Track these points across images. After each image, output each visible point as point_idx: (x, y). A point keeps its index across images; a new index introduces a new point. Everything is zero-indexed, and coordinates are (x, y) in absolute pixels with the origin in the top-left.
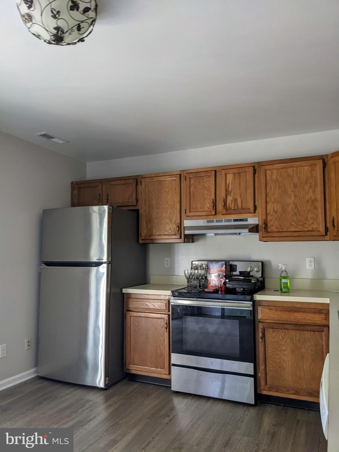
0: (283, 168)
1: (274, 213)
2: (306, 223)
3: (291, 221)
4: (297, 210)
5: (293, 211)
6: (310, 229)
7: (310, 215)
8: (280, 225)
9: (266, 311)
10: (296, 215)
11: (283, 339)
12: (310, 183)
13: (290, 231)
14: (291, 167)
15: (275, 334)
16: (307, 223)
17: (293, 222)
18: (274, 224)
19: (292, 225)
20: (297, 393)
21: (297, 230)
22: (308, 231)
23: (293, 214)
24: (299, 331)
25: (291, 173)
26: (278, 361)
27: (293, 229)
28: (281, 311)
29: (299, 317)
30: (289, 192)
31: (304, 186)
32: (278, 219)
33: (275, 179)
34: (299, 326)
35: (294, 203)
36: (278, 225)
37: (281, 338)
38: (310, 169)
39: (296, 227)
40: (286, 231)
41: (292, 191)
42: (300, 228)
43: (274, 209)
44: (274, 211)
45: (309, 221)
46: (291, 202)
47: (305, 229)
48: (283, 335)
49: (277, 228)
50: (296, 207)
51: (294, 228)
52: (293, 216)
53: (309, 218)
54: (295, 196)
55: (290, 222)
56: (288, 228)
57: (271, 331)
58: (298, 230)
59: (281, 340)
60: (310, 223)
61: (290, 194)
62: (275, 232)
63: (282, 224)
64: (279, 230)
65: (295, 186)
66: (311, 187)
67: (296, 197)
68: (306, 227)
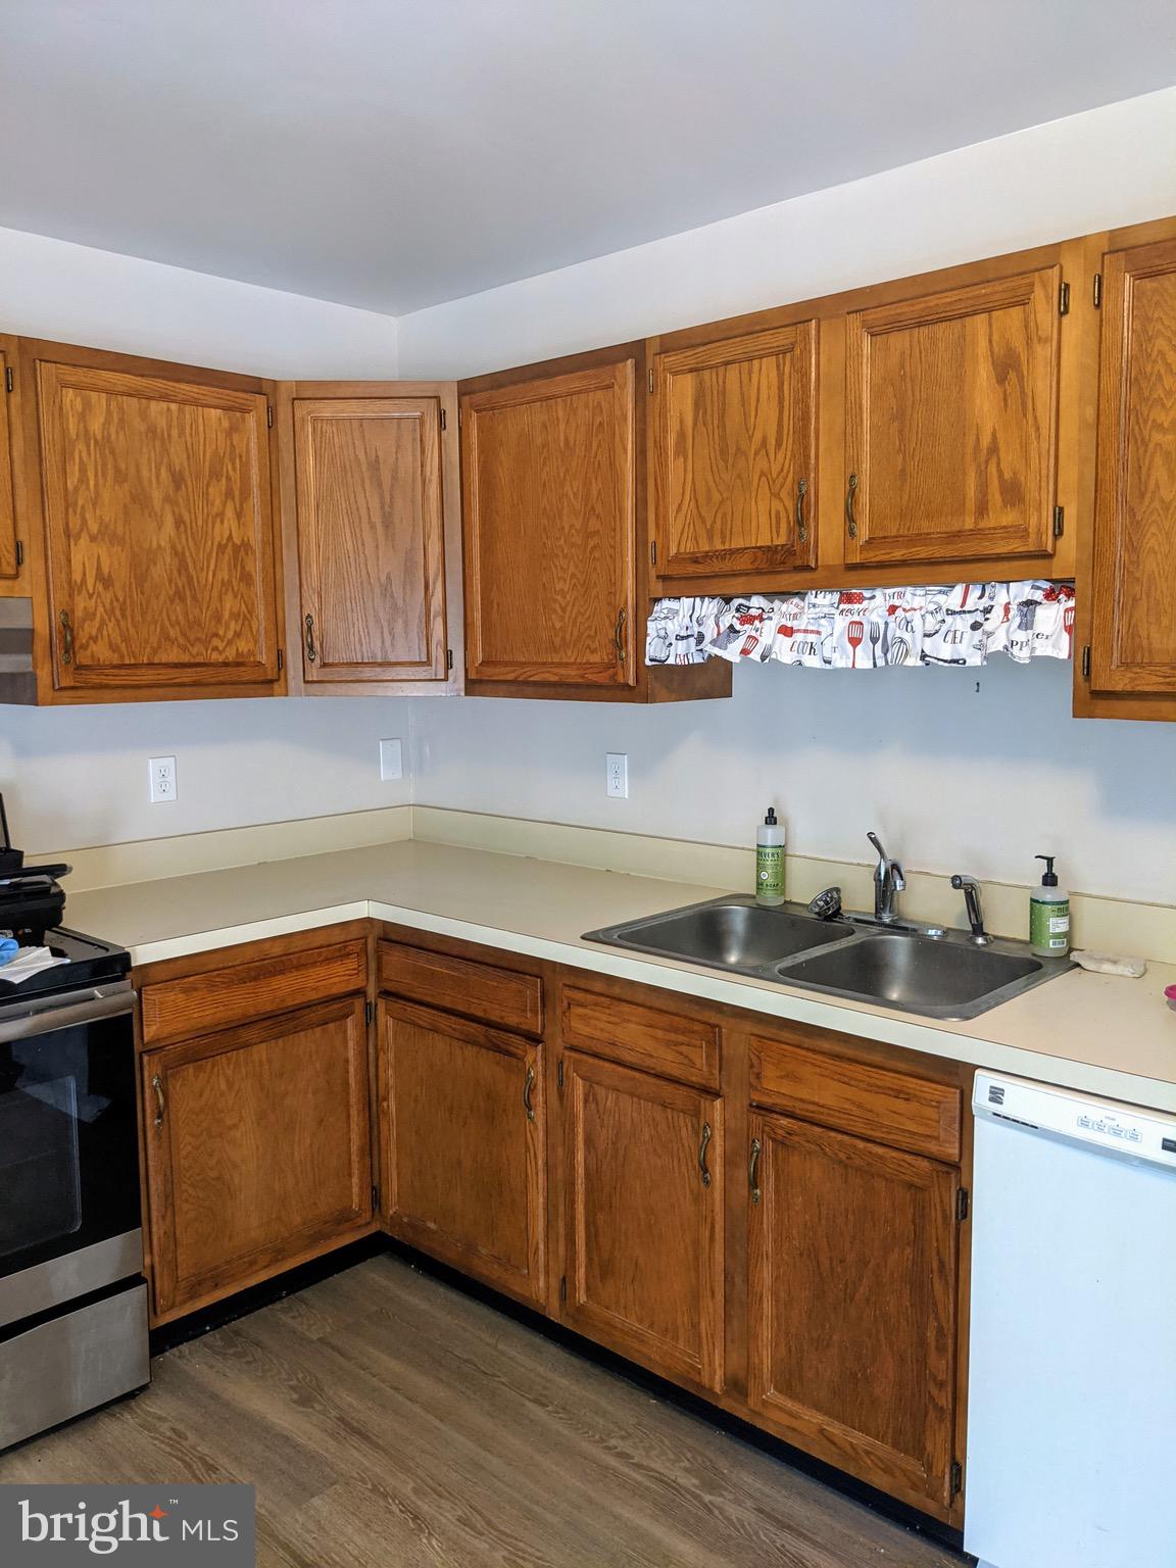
0: (130, 395)
1: (100, 587)
2: (216, 635)
3: (167, 623)
4: (184, 579)
5: (170, 581)
6: (230, 654)
7: (229, 603)
8: (126, 640)
9: (174, 997)
10: (183, 599)
11: (230, 1085)
12: (228, 478)
13: (167, 665)
14: (165, 397)
15: (203, 1076)
16: (221, 633)
17: (173, 626)
18: (100, 630)
19: (168, 638)
20: (279, 1254)
21: (185, 658)
22: (226, 664)
23: (171, 593)
24: (280, 1041)
25: (162, 423)
26: (213, 1174)
27: (173, 655)
28: (229, 985)
29: (285, 989)
30: (157, 502)
31: (208, 485)
32: (118, 612)
33: (99, 437)
34: (284, 1020)
35: (173, 547)
36: (117, 638)
37: (223, 1087)
38: (226, 424)
39: (184, 649)
40: (150, 665)
41: (167, 499)
42: (197, 652)
43: (99, 568)
44: (99, 576)
45: (227, 627)
46: (163, 544)
47: (215, 657)
48: (229, 1072)
49: (113, 648)
50: (183, 567)
51: (175, 650)
52: (172, 602)
53: (226, 615)
54: (179, 522)
55: (162, 629)
56: (155, 651)
57: (191, 1070)
58: (192, 661)
59: (222, 1094)
60: (230, 634)
61: (158, 510)
62: (105, 667)
63: (132, 631)
64: (122, 657)
65: (178, 480)
66: (229, 494)
67: (182, 528)
68: (216, 649)
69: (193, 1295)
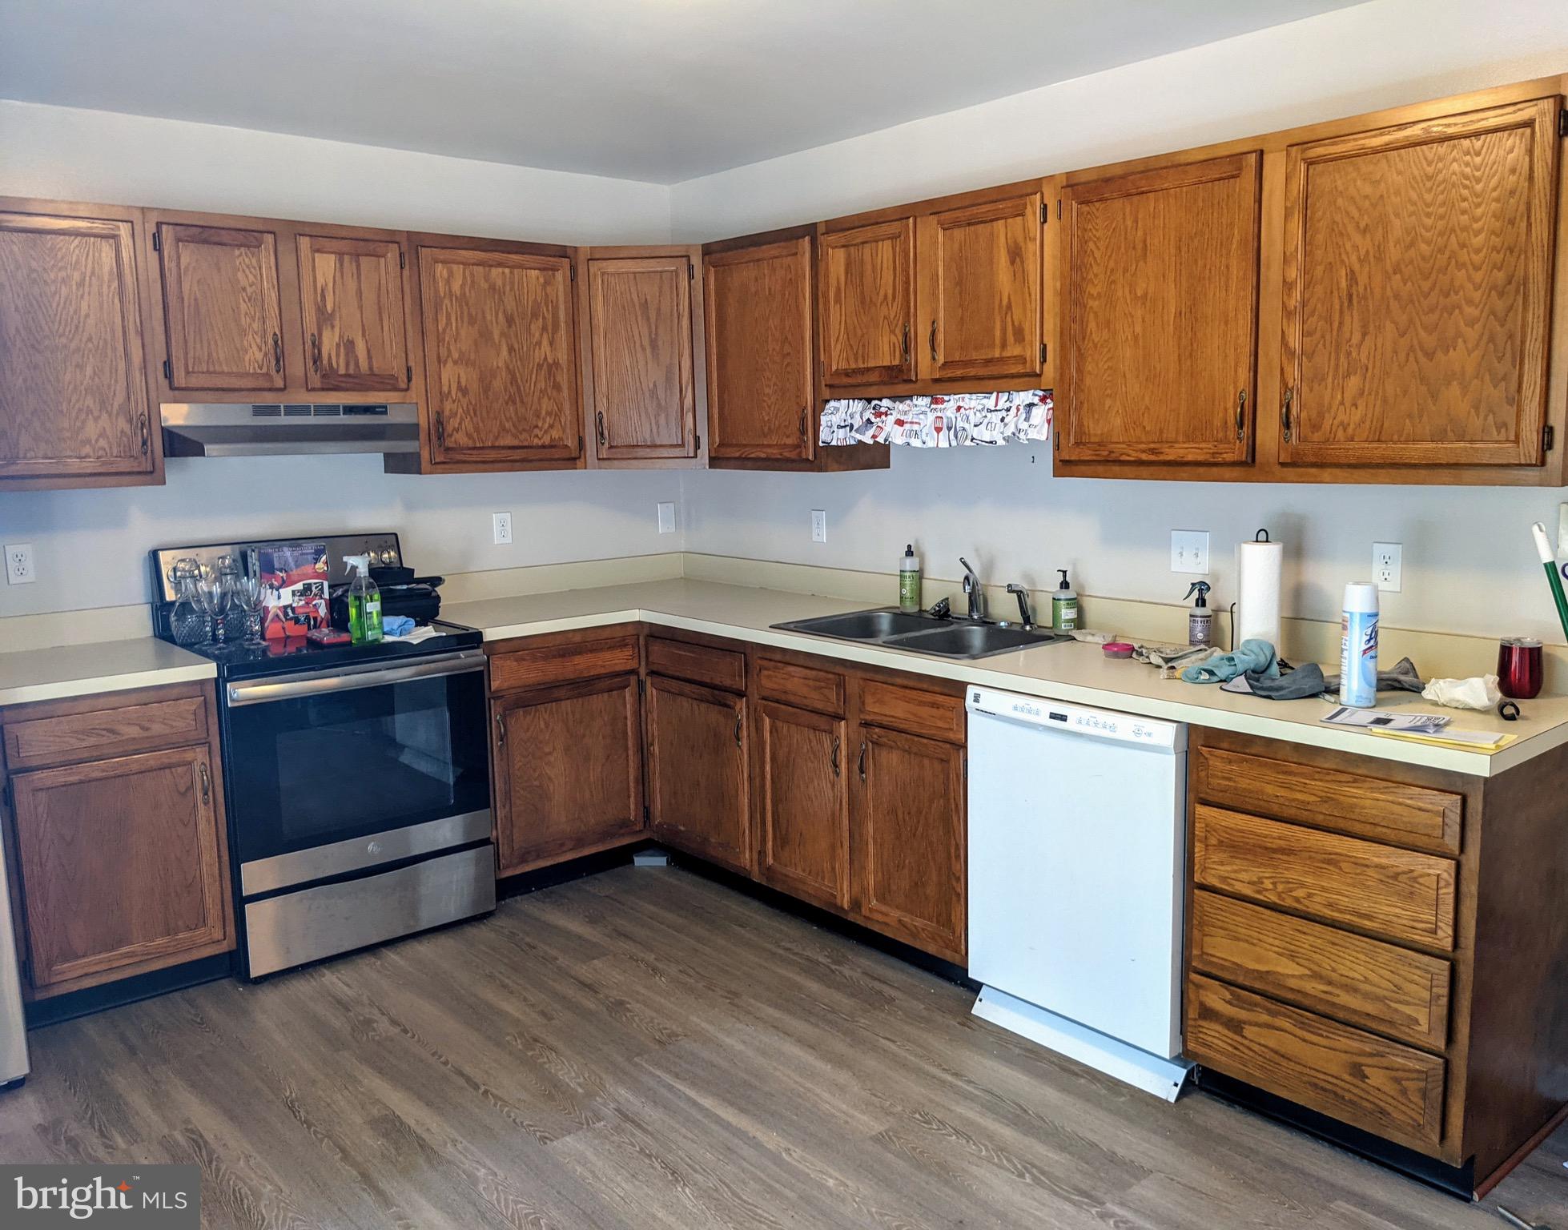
0: (477, 265)
1: (459, 394)
2: (537, 426)
3: (503, 417)
4: (515, 387)
5: (505, 391)
6: (546, 440)
7: (546, 405)
8: (477, 430)
9: (510, 664)
10: (514, 403)
11: (547, 725)
12: (544, 318)
13: (504, 448)
14: (500, 265)
15: (529, 718)
16: (540, 425)
17: (508, 421)
18: (460, 424)
19: (504, 429)
20: (580, 842)
21: (516, 443)
22: (543, 447)
23: (506, 398)
24: (580, 699)
25: (499, 283)
26: (536, 783)
27: (508, 441)
28: (546, 658)
29: (583, 665)
30: (496, 337)
31: (530, 322)
32: (472, 412)
33: (458, 293)
34: (583, 686)
35: (507, 368)
36: (471, 428)
37: (542, 725)
38: (542, 280)
39: (515, 436)
40: (493, 447)
41: (503, 334)
42: (525, 439)
43: (459, 382)
44: (459, 388)
45: (544, 421)
46: (500, 365)
47: (536, 441)
48: (546, 717)
49: (469, 436)
50: (514, 380)
51: (509, 437)
52: (507, 403)
53: (544, 413)
54: (511, 349)
55: (501, 422)
56: (497, 438)
57: (521, 713)
58: (521, 444)
59: (541, 731)
60: (546, 426)
61: (497, 341)
62: (463, 449)
63: (481, 425)
64: (474, 441)
65: (510, 321)
66: (544, 329)
67: (513, 354)
68: (537, 436)
69: (523, 860)
